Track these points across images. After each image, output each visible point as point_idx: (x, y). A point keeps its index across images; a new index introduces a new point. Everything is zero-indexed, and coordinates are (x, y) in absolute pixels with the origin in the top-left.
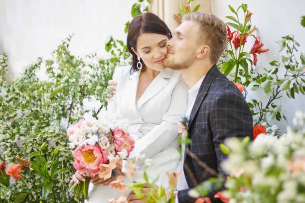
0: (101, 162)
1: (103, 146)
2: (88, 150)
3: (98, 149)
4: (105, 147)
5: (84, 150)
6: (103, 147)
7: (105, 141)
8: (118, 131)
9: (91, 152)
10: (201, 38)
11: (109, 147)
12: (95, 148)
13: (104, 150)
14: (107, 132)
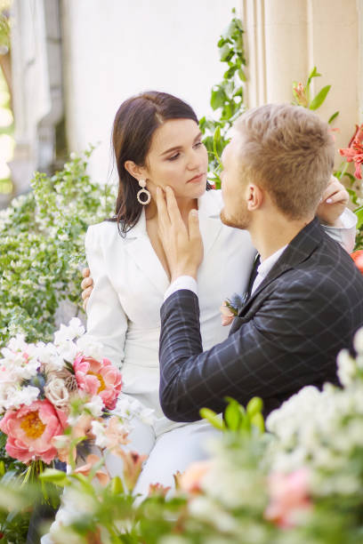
0: (56, 432)
1: (55, 399)
2: (28, 414)
3: (45, 406)
4: (61, 400)
5: (19, 415)
6: (56, 403)
7: (58, 388)
8: (83, 361)
9: (33, 417)
10: (244, 170)
11: (69, 398)
12: (41, 406)
13: (59, 407)
14: (60, 370)
